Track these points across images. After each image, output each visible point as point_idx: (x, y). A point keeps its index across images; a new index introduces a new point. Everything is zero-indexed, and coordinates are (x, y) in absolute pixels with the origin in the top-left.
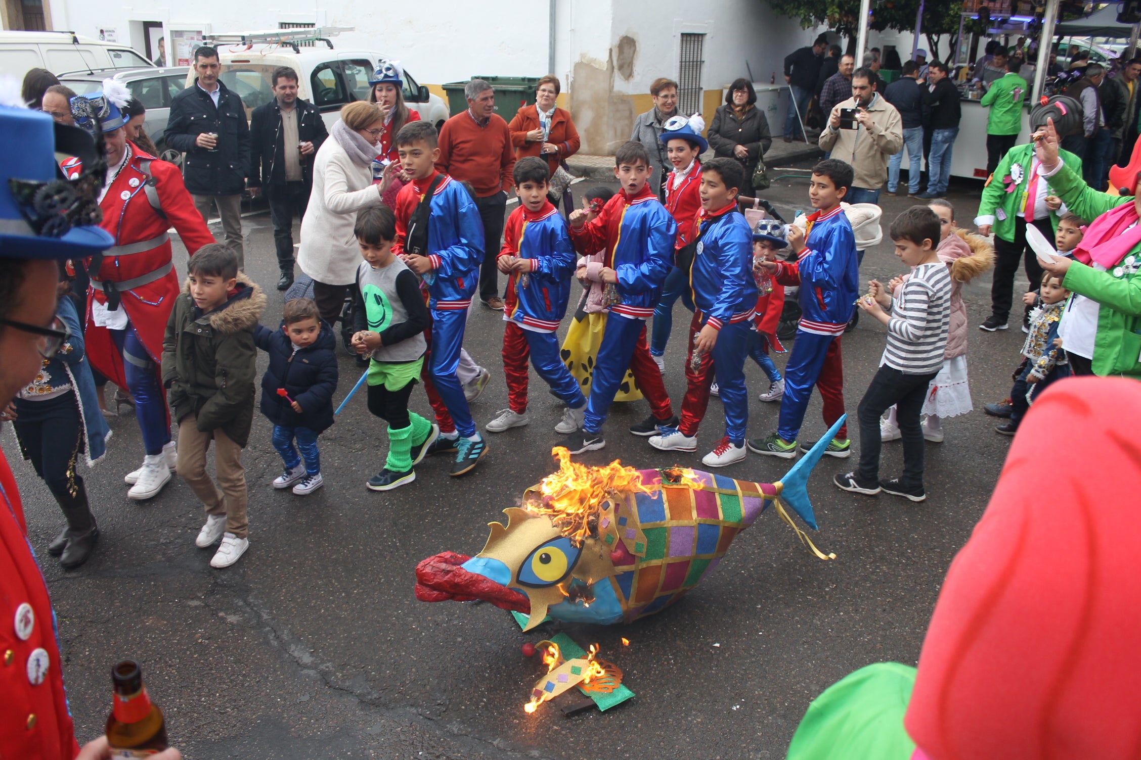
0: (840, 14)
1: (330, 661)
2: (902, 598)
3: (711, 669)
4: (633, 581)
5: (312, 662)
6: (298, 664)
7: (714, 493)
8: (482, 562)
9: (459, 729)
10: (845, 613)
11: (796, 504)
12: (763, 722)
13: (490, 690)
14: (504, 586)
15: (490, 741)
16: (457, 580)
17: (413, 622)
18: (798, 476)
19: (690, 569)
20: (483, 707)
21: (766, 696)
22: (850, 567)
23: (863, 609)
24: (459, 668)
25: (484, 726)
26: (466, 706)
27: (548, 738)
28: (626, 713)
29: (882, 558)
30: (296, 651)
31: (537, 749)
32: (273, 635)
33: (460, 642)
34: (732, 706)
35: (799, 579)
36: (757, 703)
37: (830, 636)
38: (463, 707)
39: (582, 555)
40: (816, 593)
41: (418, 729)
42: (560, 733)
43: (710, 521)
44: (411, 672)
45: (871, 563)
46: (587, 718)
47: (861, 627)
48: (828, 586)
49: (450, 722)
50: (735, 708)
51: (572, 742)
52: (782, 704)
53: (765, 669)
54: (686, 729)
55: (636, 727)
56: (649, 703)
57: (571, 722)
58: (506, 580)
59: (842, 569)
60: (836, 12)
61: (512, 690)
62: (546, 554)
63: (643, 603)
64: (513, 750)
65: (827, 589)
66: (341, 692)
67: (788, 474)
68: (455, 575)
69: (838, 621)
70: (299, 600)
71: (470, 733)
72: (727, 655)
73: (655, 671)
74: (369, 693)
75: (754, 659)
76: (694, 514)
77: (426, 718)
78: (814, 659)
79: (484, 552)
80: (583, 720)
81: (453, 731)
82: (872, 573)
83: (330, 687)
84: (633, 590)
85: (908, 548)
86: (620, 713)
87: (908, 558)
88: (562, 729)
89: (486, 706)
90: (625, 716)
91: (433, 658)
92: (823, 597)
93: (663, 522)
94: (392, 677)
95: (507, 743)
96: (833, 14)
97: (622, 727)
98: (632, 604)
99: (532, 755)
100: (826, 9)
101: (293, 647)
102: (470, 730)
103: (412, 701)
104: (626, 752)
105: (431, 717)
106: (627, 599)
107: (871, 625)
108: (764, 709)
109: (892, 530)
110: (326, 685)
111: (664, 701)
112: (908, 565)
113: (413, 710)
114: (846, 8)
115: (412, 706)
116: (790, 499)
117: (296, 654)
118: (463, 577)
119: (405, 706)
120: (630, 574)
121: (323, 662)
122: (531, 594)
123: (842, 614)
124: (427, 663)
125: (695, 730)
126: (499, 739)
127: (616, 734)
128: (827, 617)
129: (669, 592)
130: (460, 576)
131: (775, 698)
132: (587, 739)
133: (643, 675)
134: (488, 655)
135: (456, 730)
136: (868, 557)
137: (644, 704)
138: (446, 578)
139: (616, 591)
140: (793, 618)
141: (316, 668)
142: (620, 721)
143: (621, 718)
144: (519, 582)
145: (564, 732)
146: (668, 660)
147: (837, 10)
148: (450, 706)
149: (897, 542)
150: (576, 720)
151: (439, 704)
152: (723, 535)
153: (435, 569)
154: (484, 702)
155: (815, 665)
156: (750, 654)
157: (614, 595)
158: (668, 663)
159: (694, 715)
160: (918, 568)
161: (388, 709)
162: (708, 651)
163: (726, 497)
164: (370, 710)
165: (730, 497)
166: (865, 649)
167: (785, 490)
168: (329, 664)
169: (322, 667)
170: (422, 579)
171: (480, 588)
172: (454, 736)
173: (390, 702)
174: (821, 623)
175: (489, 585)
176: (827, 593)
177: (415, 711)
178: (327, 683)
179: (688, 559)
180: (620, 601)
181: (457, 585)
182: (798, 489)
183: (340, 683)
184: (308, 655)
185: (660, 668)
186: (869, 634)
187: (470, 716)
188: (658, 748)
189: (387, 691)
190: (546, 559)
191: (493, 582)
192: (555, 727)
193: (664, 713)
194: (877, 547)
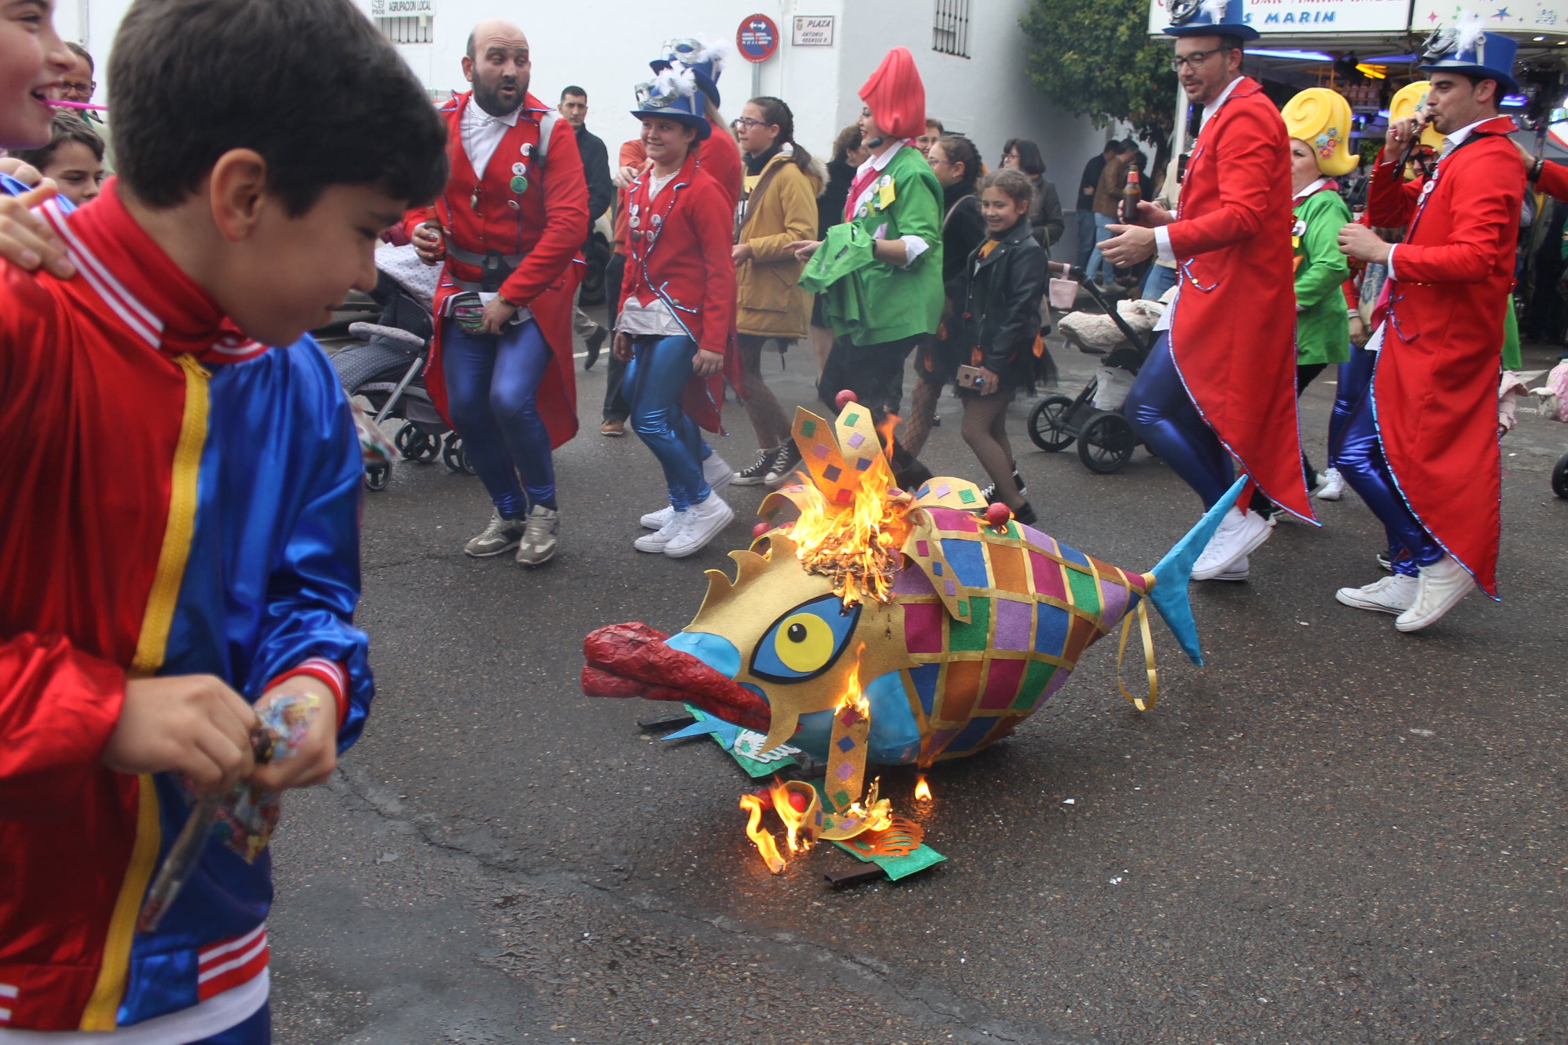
0: (1146, 107)
1: (431, 811)
2: (1350, 751)
3: (1065, 831)
4: (938, 682)
5: (403, 812)
6: (380, 813)
7: (1058, 564)
8: (693, 639)
9: (653, 903)
10: (1265, 767)
11: (1173, 614)
12: (1164, 900)
13: (701, 853)
14: (729, 678)
15: (706, 919)
16: (652, 658)
17: (572, 765)
18: (1176, 567)
19: (1025, 675)
20: (691, 875)
21: (1162, 867)
22: (1260, 715)
23: (1293, 763)
24: (649, 824)
25: (695, 899)
26: (662, 872)
27: (806, 918)
28: (934, 886)
29: (1306, 705)
30: (376, 797)
31: (788, 932)
32: (340, 775)
33: (649, 792)
34: (1109, 879)
35: (1183, 726)
36: (1149, 876)
37: (1249, 794)
38: (658, 875)
39: (857, 629)
40: (1213, 742)
41: (581, 903)
42: (825, 911)
43: (1053, 601)
44: (568, 827)
45: (1290, 710)
46: (869, 892)
47: (1295, 784)
48: (1231, 734)
49: (636, 892)
50: (1114, 882)
51: (846, 924)
52: (1191, 877)
53: (1153, 832)
54: (1038, 908)
55: (954, 904)
56: (970, 874)
57: (844, 897)
58: (732, 670)
59: (1247, 715)
60: (1141, 105)
61: (740, 853)
62: (800, 627)
63: (951, 723)
64: (747, 932)
65: (1230, 739)
66: (450, 851)
67: (1163, 562)
68: (649, 650)
69: (1256, 775)
70: (384, 736)
71: (672, 908)
72: (1088, 815)
73: (974, 833)
74: (497, 854)
75: (1133, 821)
76: (1031, 587)
77: (595, 887)
78: (1230, 822)
79: (697, 622)
80: (862, 895)
81: (643, 906)
82: (1297, 721)
83: (432, 844)
84: (937, 698)
85: (1343, 695)
86: (924, 886)
87: (1346, 706)
88: (829, 905)
89: (696, 874)
90: (933, 890)
91: (606, 811)
92: (1228, 748)
93: (984, 590)
94: (536, 833)
95: (734, 922)
96: (1137, 108)
97: (930, 904)
98: (936, 723)
99: (781, 939)
100: (1129, 102)
101: (371, 791)
102: (670, 904)
103: (569, 866)
104: (942, 937)
105: (603, 887)
106: (928, 713)
107: (1311, 782)
108: (1163, 883)
109: (1313, 674)
110: (424, 842)
111: (994, 872)
112: (1348, 713)
113: (574, 876)
114: (1155, 101)
115: (571, 871)
116: (1165, 605)
117: (376, 800)
118: (661, 654)
119: (560, 871)
120: (933, 668)
121: (420, 811)
122: (772, 693)
123: (1260, 767)
124: (594, 818)
125: (1053, 909)
126: (721, 917)
127: (920, 914)
128: (1239, 771)
129: (992, 713)
130: (656, 652)
131: (1177, 869)
132: (872, 919)
133: (955, 838)
134: (696, 809)
135: (646, 904)
136: (1284, 703)
137: (962, 874)
138: (635, 653)
139: (910, 697)
140: (1185, 771)
141: (409, 819)
142: (926, 897)
143: (928, 892)
144: (753, 672)
145: (831, 910)
146: (995, 821)
147: (1143, 102)
148: (636, 873)
149: (1324, 687)
150: (851, 895)
151: (616, 870)
152: (1074, 629)
153: (617, 639)
154: (693, 868)
155: (1233, 829)
156: (1126, 814)
157: (907, 704)
158: (994, 824)
159: (1048, 890)
160: (1364, 717)
161: (529, 875)
162: (1057, 810)
163: (1075, 575)
164: (499, 876)
165: (1082, 576)
166: (1309, 810)
167: (1157, 588)
168: (432, 815)
169: (421, 818)
170: (594, 655)
171: (690, 675)
172: (643, 912)
173: (534, 866)
174: (1231, 779)
175: (705, 670)
176: (1231, 743)
177: (576, 878)
178: (426, 839)
179: (1023, 658)
180: (916, 716)
181: (652, 666)
182: (1176, 590)
183: (448, 839)
184: (395, 802)
185: (982, 830)
186: (1310, 793)
187: (669, 886)
188: (994, 933)
189: (528, 851)
190: (798, 635)
191: (711, 670)
192: (816, 903)
193: (997, 888)
194: (1296, 691)
